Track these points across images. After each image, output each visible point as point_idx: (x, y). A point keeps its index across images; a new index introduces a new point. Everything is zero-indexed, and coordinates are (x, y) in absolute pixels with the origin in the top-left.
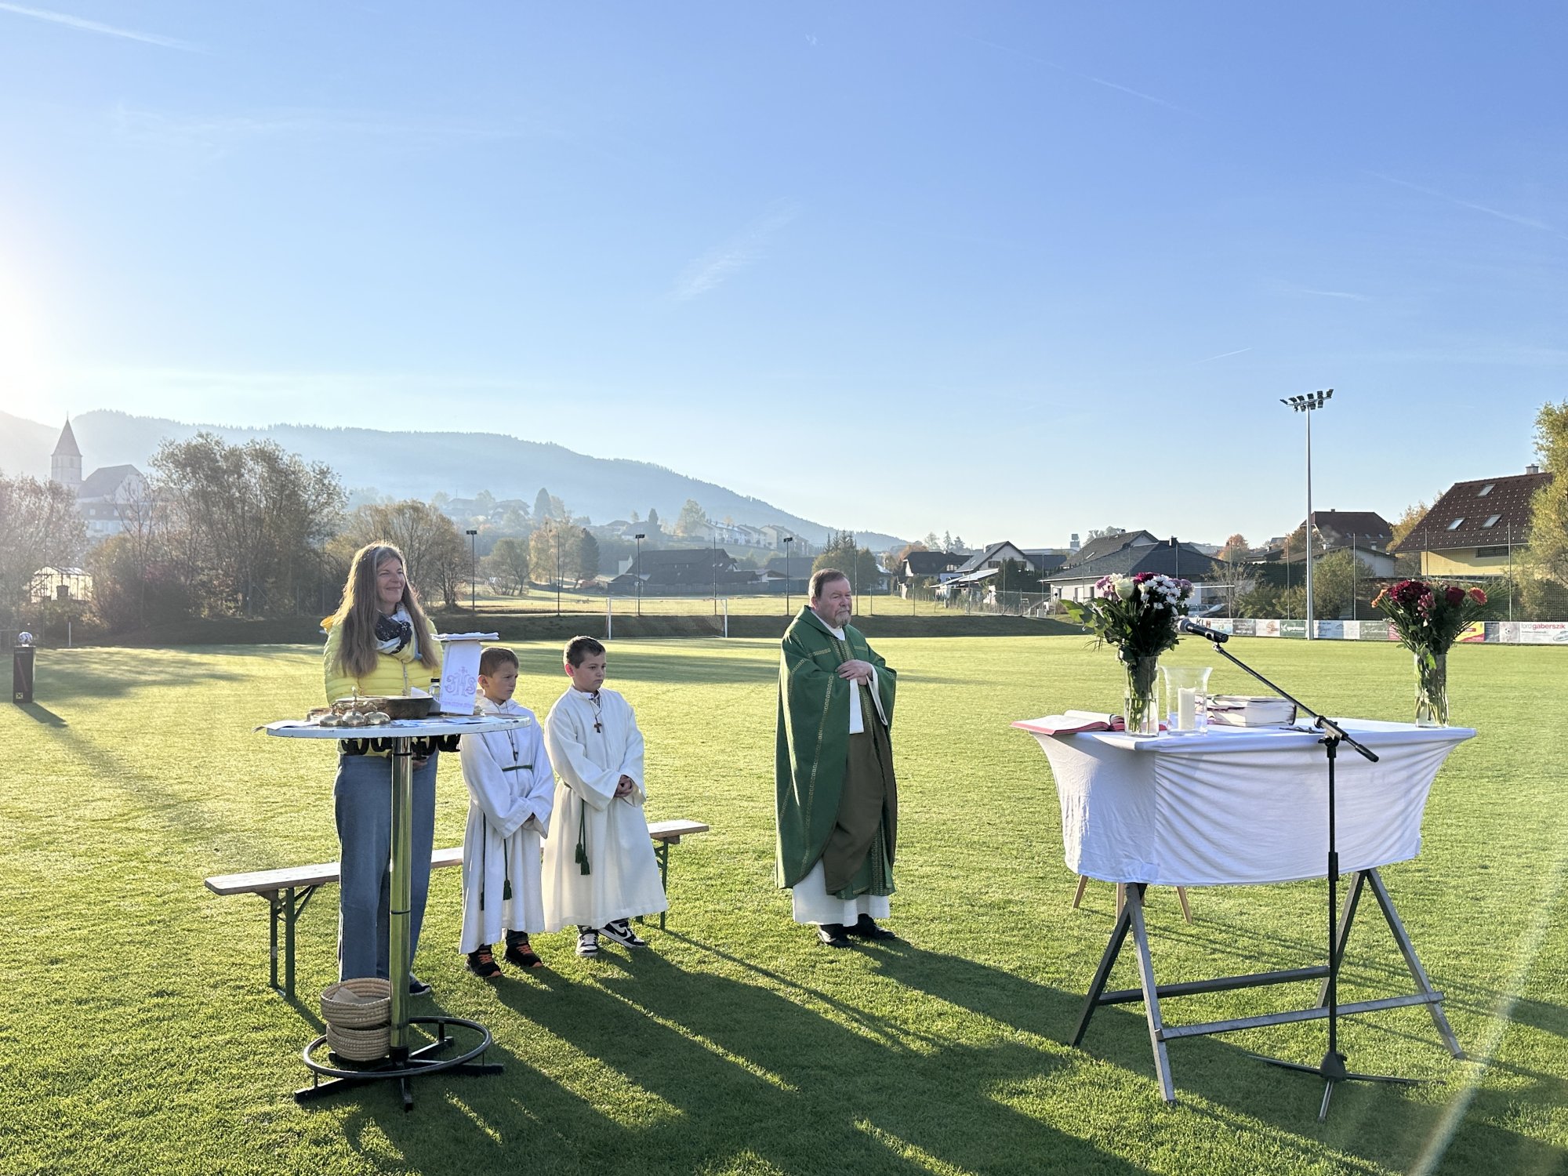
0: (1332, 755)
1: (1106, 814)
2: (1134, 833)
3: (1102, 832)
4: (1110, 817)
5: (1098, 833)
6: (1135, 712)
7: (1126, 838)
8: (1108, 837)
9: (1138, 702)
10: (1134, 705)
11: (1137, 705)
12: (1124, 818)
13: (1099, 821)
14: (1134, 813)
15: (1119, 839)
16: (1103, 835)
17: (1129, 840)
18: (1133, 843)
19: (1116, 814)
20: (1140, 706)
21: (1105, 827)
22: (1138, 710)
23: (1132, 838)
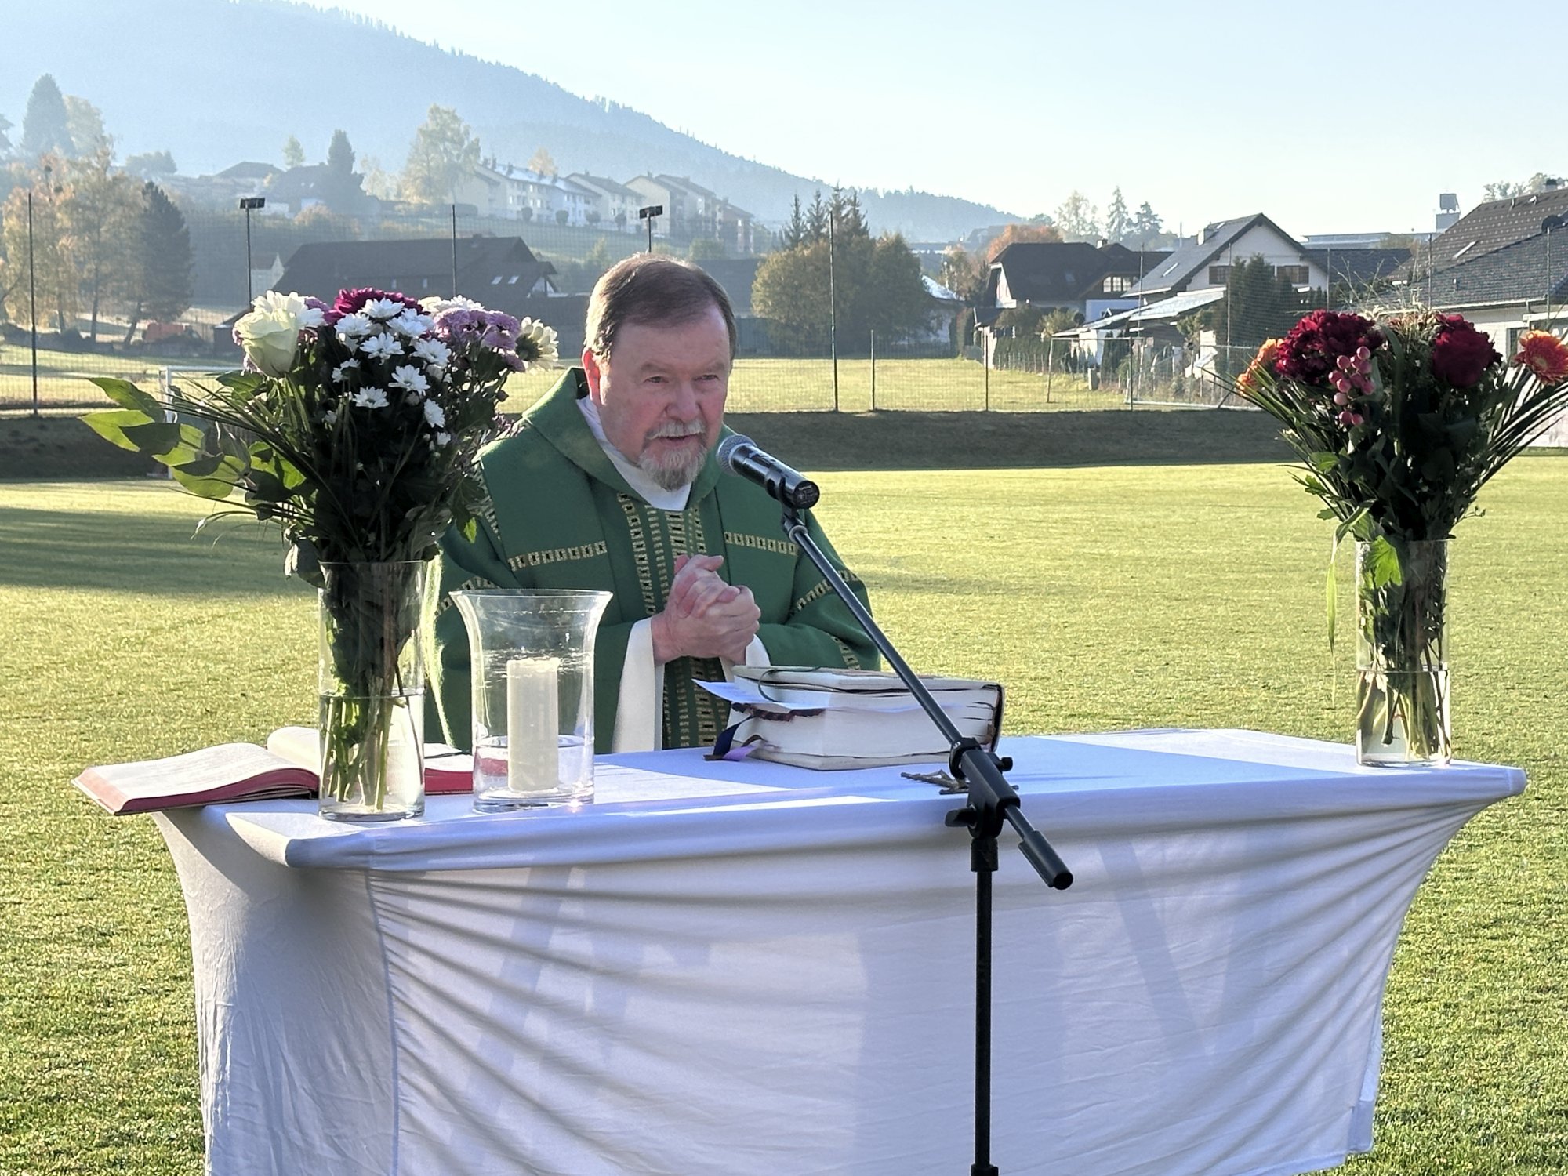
0: (985, 863)
1: (268, 1064)
2: (338, 1124)
3: (260, 1120)
4: (276, 1074)
5: (253, 1123)
6: (344, 740)
7: (317, 1142)
8: (274, 1136)
9: (349, 707)
10: (340, 717)
11: (348, 717)
12: (311, 1079)
13: (255, 1088)
14: (336, 1062)
15: (300, 1143)
16: (262, 1130)
17: (325, 1146)
18: (336, 1157)
19: (291, 1067)
20: (354, 722)
21: (267, 1103)
22: (349, 732)
23: (336, 1140)
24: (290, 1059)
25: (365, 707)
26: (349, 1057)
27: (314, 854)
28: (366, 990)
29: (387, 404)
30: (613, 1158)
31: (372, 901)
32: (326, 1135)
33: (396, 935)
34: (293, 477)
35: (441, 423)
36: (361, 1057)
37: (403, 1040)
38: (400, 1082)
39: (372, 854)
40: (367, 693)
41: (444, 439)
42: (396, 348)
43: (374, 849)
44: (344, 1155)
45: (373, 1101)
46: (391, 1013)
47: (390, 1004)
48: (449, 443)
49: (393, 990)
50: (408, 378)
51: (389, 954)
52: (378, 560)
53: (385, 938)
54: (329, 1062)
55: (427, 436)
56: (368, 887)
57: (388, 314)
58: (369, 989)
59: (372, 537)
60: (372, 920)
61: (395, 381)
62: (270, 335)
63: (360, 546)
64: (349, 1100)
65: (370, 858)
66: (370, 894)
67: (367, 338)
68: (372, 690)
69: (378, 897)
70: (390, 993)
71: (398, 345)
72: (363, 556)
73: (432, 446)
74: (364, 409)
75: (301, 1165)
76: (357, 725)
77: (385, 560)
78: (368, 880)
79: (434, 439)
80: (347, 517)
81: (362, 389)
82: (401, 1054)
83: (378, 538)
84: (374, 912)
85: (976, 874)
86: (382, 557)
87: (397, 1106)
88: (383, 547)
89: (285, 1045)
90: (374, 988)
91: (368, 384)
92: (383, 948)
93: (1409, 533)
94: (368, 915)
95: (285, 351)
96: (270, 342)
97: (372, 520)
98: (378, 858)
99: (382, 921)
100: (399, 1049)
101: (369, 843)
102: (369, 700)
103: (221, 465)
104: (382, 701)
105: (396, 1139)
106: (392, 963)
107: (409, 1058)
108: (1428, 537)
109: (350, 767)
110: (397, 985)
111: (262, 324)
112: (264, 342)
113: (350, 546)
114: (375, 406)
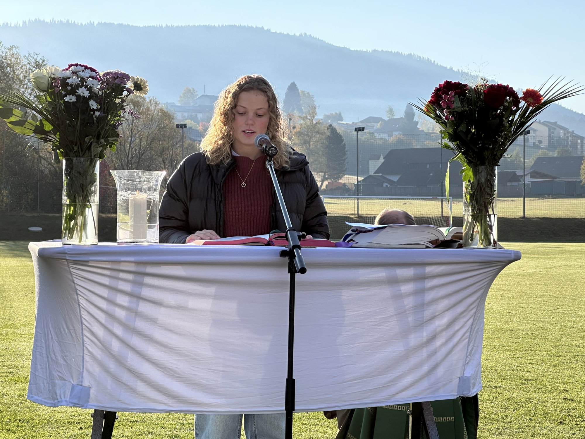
0: (291, 270)
1: (46, 332)
2: (65, 352)
3: (44, 352)
4: (48, 335)
5: (42, 353)
6: (68, 219)
7: (59, 358)
8: (48, 357)
12: (57, 336)
13: (43, 341)
14: (64, 330)
15: (54, 359)
16: (45, 355)
17: (61, 359)
18: (65, 363)
19: (52, 332)
21: (46, 346)
23: (64, 357)
24: (52, 330)
26: (68, 328)
28: (71, 304)
29: (76, 100)
30: (160, 370)
31: (70, 272)
32: (61, 355)
34: (49, 127)
35: (95, 108)
36: (71, 328)
37: (84, 321)
38: (84, 337)
39: (66, 253)
40: (76, 202)
41: (97, 114)
42: (78, 81)
44: (66, 362)
45: (76, 344)
46: (80, 312)
47: (80, 309)
48: (99, 115)
49: (80, 304)
50: (82, 91)
51: (78, 291)
52: (80, 156)
53: (76, 285)
54: (62, 330)
55: (92, 113)
56: (69, 267)
57: (77, 70)
58: (72, 302)
60: (71, 278)
61: (78, 93)
64: (68, 343)
65: (66, 255)
66: (69, 269)
67: (69, 78)
68: (77, 201)
69: (72, 270)
70: (79, 305)
72: (75, 155)
73: (94, 116)
74: (68, 102)
75: (55, 367)
77: (82, 157)
78: (68, 264)
79: (94, 113)
80: (68, 141)
81: (68, 96)
82: (84, 327)
83: (78, 148)
84: (72, 276)
86: (81, 156)
87: (83, 346)
88: (80, 152)
89: (50, 325)
90: (74, 303)
92: (76, 289)
93: (478, 163)
94: (70, 276)
96: (38, 79)
97: (75, 142)
98: (69, 255)
99: (75, 279)
100: (83, 325)
101: (65, 250)
102: (76, 205)
103: (26, 123)
105: (83, 357)
106: (79, 294)
107: (87, 329)
108: (487, 164)
110: (82, 302)
112: (36, 80)
113: (70, 151)
114: (72, 101)
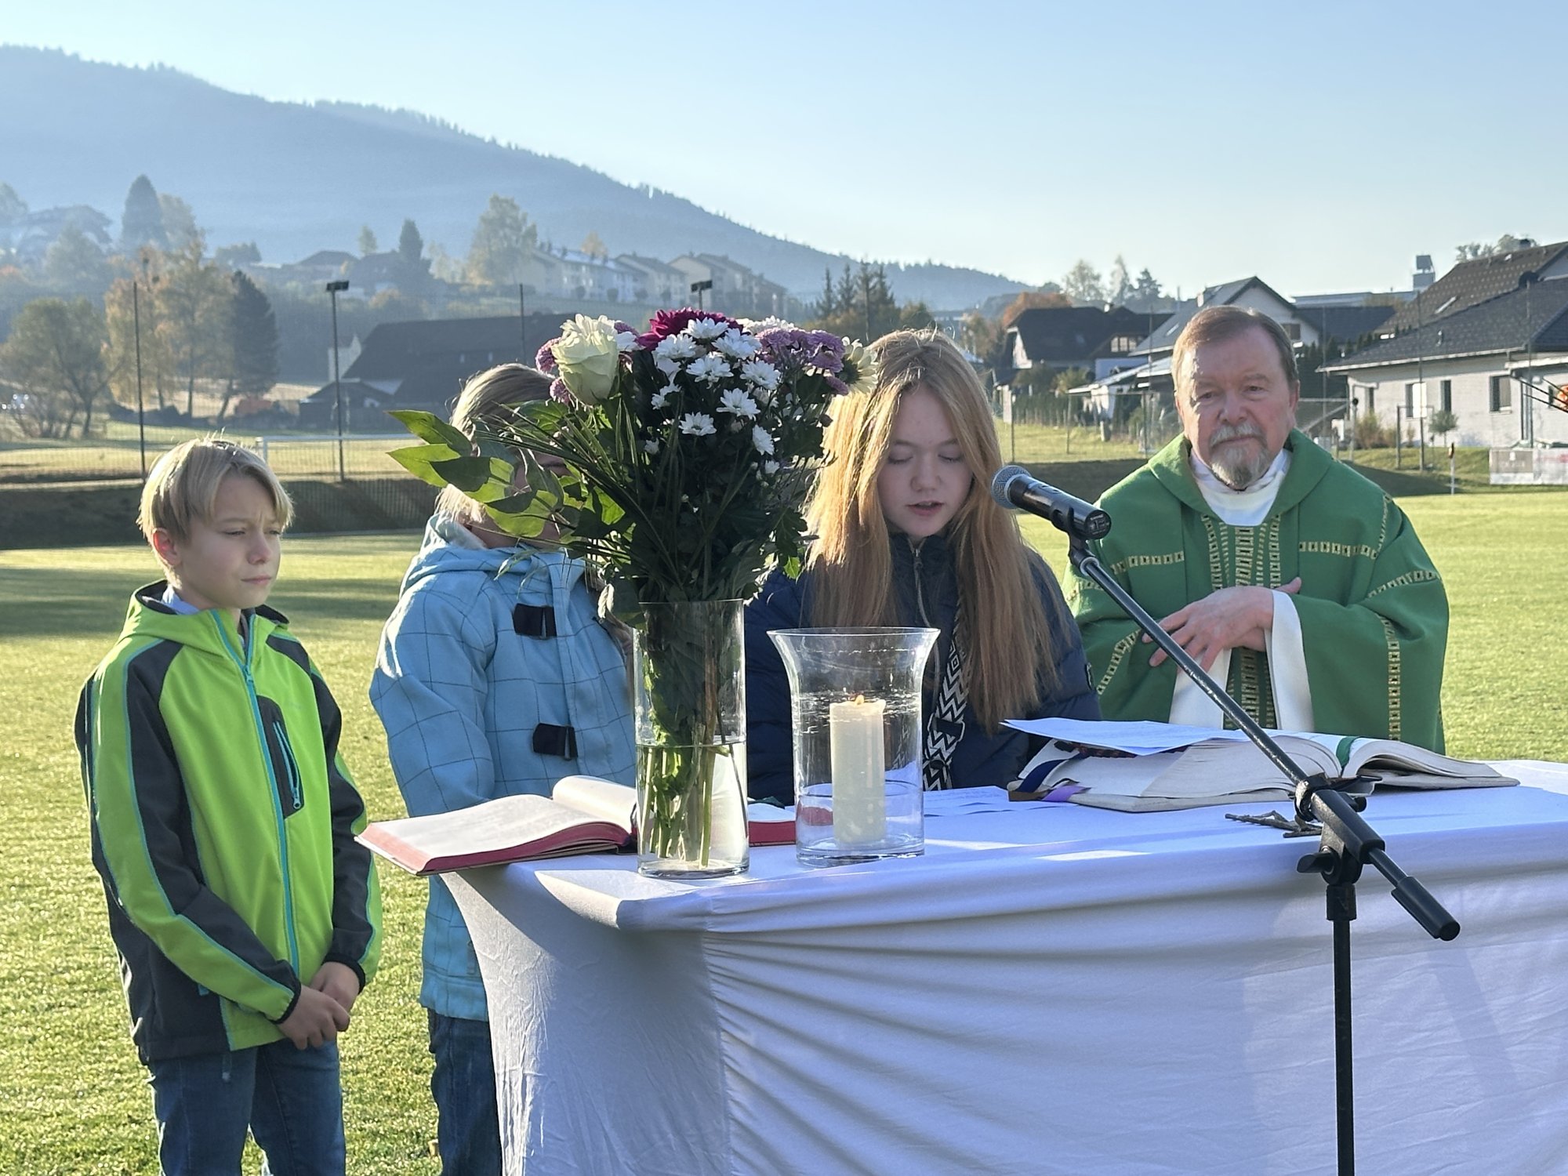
0: (1341, 911)
1: (586, 1136)
6: (665, 792)
9: (670, 756)
10: (660, 767)
11: (669, 768)
12: (636, 1155)
13: (572, 1163)
14: (663, 1137)
20: (676, 772)
22: (671, 784)
24: (612, 1135)
25: (688, 756)
26: (678, 1131)
27: (649, 918)
28: (696, 1059)
31: (703, 965)
33: (728, 1001)
34: (612, 512)
36: (691, 1131)
37: (735, 1110)
39: (710, 914)
40: (691, 743)
41: (772, 467)
42: (725, 370)
43: (711, 908)
46: (723, 1083)
47: (722, 1074)
48: (777, 471)
49: (725, 1058)
50: (736, 402)
51: (720, 1020)
52: (700, 599)
53: (717, 1004)
54: (656, 1136)
55: (755, 465)
57: (713, 334)
58: (701, 1059)
59: (695, 575)
60: (704, 985)
61: (724, 406)
62: (590, 359)
63: (681, 584)
65: (707, 919)
66: (701, 957)
67: (692, 360)
68: (695, 737)
69: (709, 960)
70: (721, 1062)
71: (726, 367)
72: (685, 596)
73: (759, 475)
74: (690, 436)
76: (678, 775)
77: (708, 598)
79: (762, 467)
80: (667, 553)
81: (687, 416)
82: (733, 1128)
84: (706, 976)
85: (1332, 923)
86: (704, 596)
88: (705, 585)
89: (606, 1120)
90: (705, 1057)
91: (693, 410)
92: (713, 1013)
94: (698, 978)
95: (605, 376)
96: (587, 367)
97: (695, 558)
98: (715, 919)
99: (713, 986)
100: (731, 1121)
101: (706, 902)
103: (534, 501)
104: (704, 750)
106: (724, 1031)
107: (741, 1131)
109: (672, 820)
110: (730, 1054)
111: (580, 347)
112: (580, 367)
113: (670, 585)
114: (703, 433)
